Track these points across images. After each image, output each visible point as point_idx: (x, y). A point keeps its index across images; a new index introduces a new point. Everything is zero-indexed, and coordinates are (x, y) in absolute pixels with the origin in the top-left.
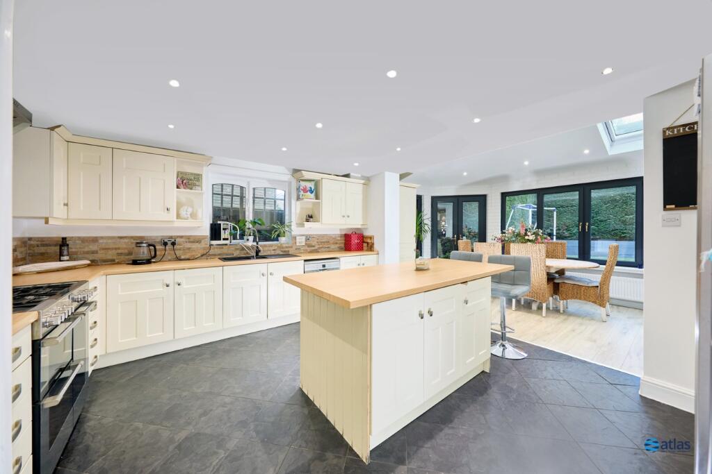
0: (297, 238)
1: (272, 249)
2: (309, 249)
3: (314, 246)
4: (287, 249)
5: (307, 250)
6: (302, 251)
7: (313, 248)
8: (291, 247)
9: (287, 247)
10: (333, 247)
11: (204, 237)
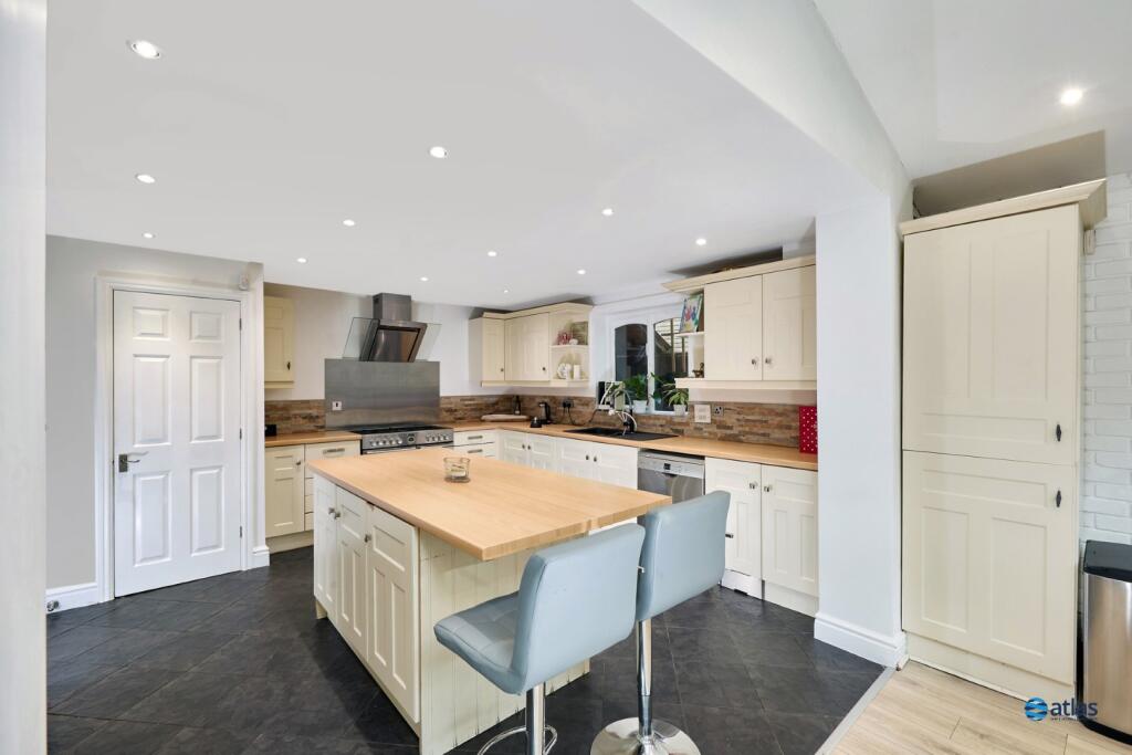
0: (697, 407)
1: (658, 422)
2: (721, 432)
3: (730, 428)
4: (679, 428)
5: (715, 434)
6: (706, 434)
7: (729, 432)
8: (687, 424)
9: (680, 424)
10: (777, 434)
11: (592, 399)
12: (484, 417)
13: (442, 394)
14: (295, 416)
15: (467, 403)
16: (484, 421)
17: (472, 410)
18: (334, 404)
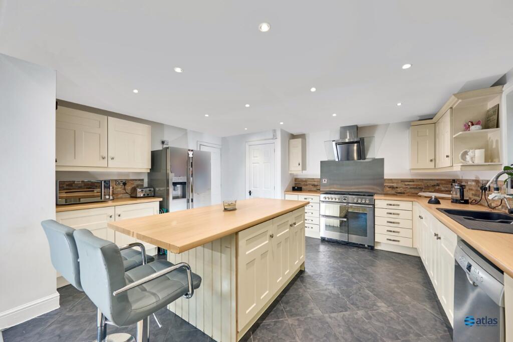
12: (420, 194)
13: (385, 177)
14: (309, 184)
15: (407, 183)
16: (420, 196)
17: (411, 188)
18: (324, 180)
